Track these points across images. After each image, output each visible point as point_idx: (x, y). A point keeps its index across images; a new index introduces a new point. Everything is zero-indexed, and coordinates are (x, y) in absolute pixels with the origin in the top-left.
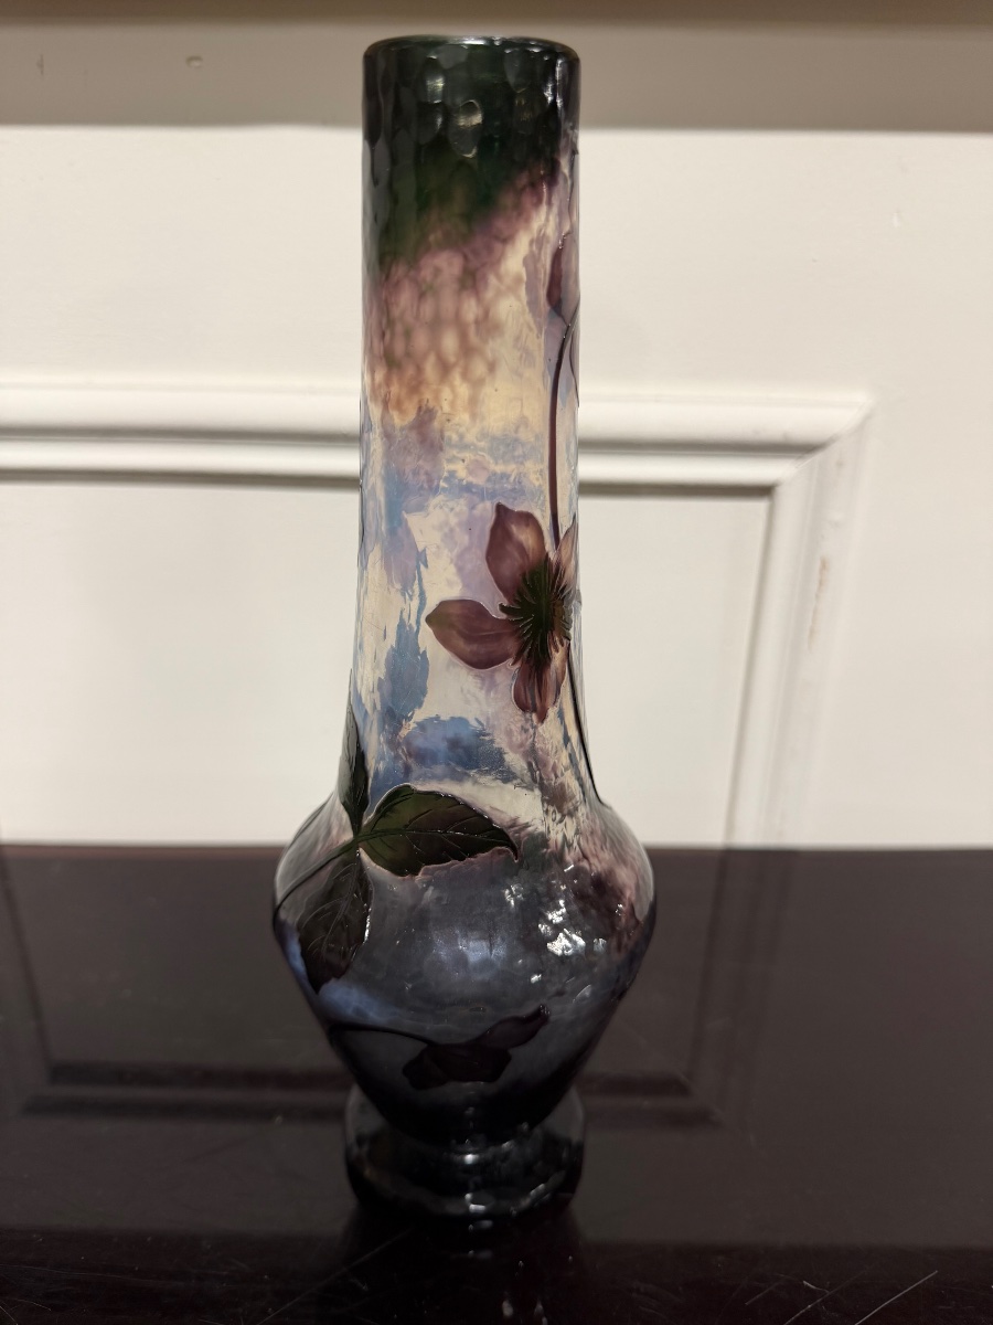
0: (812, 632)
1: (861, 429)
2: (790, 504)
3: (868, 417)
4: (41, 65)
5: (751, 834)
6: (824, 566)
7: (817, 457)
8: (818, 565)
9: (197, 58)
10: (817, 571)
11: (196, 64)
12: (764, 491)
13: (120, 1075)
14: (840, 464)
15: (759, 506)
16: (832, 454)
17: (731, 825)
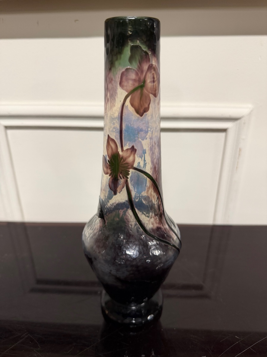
0: (237, 168)
1: (250, 114)
2: (231, 134)
3: (252, 111)
4: (38, 23)
5: (220, 221)
6: (240, 150)
7: (238, 122)
8: (238, 150)
9: (77, 20)
10: (238, 152)
11: (77, 22)
12: (224, 130)
13: (58, 283)
14: (244, 123)
15: (223, 135)
16: (242, 121)
17: (214, 219)
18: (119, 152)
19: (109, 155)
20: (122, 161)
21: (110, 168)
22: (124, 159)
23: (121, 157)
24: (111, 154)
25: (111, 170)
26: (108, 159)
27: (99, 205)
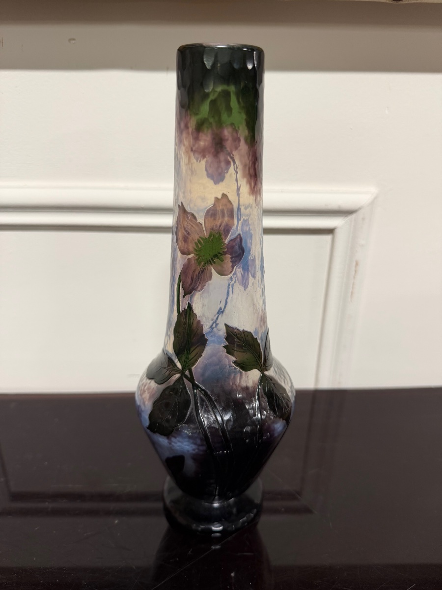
0: (352, 293)
1: (373, 203)
2: (340, 236)
3: (376, 198)
5: (326, 383)
6: (357, 264)
7: (354, 216)
8: (354, 264)
10: (353, 266)
11: (73, 42)
12: (330, 231)
14: (363, 219)
15: (328, 238)
16: (360, 215)
17: (317, 380)
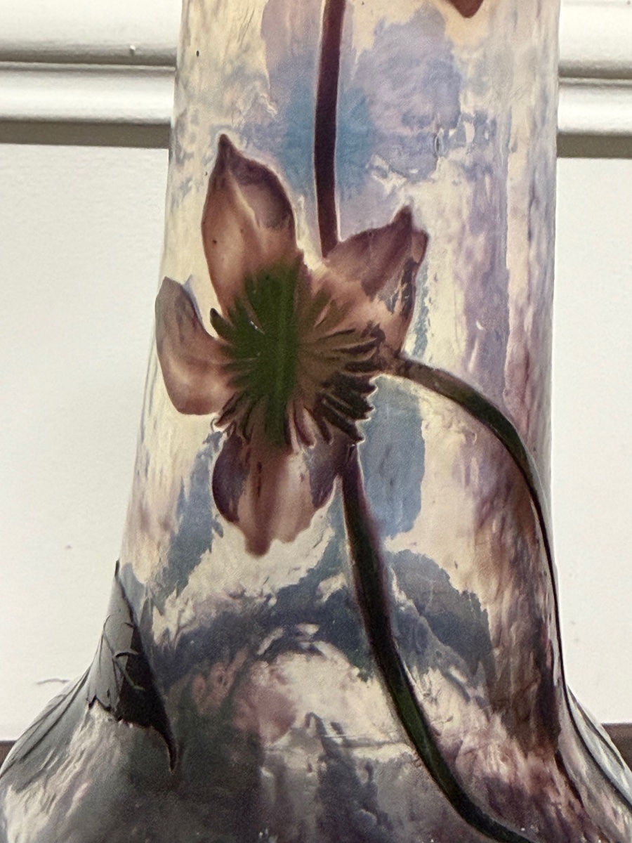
18: (300, 256)
19: (224, 280)
20: (323, 315)
21: (224, 370)
22: (340, 304)
23: (315, 289)
24: (238, 271)
25: (230, 384)
26: (207, 301)
27: (114, 602)
